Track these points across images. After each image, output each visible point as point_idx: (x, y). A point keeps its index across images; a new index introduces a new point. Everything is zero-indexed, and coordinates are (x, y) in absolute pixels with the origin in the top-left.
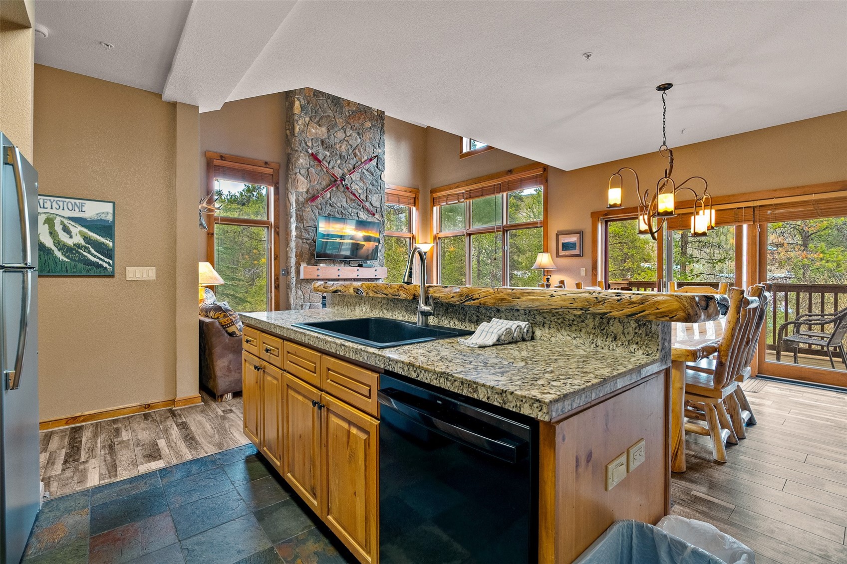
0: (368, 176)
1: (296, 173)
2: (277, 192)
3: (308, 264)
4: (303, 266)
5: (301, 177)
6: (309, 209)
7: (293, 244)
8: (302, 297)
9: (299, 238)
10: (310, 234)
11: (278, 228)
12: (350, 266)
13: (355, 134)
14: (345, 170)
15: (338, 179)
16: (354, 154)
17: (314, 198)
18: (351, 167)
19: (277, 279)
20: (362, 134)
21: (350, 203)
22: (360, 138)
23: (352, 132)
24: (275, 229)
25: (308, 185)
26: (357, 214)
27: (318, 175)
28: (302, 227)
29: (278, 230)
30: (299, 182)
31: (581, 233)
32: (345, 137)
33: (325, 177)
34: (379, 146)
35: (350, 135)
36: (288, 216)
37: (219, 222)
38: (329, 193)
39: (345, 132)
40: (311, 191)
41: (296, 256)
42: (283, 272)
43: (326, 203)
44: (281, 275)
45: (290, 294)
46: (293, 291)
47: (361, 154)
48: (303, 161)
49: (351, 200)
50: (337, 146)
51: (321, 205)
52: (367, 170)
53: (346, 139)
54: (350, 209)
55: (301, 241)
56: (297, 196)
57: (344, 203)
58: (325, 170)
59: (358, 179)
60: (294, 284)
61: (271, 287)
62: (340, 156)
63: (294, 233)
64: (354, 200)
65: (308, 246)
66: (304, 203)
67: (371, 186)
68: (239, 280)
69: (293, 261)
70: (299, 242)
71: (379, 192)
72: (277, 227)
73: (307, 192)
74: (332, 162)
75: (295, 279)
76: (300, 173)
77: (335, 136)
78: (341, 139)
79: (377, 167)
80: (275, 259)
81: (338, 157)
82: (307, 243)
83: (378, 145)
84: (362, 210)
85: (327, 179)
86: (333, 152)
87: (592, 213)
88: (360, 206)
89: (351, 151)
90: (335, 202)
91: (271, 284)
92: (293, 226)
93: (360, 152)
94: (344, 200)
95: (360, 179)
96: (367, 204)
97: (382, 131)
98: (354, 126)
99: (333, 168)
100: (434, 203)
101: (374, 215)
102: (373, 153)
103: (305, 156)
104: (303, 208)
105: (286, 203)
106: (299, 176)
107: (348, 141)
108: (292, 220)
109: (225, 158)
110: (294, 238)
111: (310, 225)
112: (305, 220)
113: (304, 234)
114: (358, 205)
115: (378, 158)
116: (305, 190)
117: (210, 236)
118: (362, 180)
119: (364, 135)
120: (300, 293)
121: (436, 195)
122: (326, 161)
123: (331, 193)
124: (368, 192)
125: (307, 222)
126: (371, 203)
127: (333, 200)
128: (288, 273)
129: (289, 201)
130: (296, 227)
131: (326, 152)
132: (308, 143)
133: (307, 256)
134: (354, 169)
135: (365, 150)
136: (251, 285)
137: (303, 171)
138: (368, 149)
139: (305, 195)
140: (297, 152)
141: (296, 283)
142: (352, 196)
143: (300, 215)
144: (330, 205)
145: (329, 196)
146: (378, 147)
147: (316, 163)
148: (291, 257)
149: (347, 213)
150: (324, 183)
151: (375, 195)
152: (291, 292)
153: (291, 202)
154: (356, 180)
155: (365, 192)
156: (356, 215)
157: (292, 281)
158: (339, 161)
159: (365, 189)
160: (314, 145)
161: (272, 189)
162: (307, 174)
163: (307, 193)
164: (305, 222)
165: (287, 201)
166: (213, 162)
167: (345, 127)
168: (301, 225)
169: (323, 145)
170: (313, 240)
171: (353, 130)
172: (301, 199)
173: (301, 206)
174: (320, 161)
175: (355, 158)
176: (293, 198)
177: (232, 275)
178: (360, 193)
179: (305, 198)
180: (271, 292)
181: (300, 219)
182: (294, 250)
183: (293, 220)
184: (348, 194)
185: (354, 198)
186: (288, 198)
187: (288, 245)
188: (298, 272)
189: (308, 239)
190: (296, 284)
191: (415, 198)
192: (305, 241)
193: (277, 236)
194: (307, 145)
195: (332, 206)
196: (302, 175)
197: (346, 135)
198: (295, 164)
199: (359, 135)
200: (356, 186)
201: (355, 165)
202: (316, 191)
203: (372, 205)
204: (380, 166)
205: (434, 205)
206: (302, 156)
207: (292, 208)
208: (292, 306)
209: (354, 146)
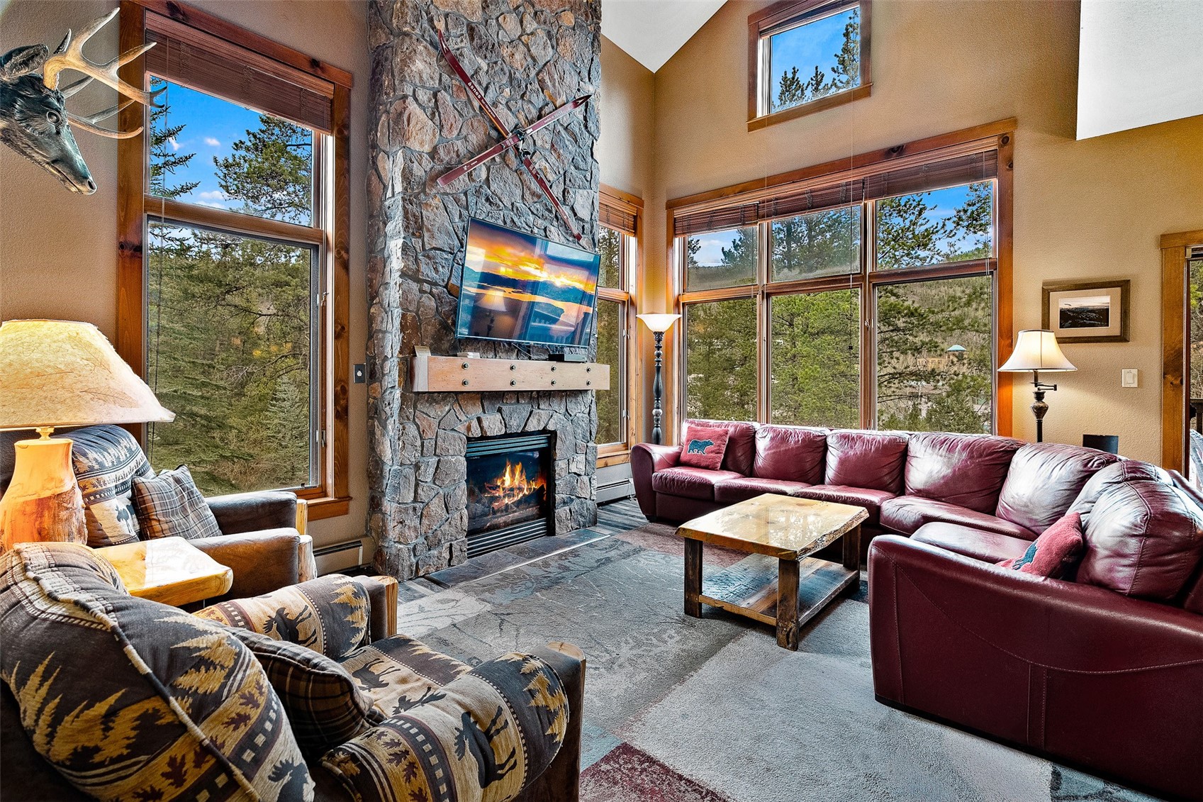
0: (567, 143)
1: (405, 97)
2: (343, 152)
3: (436, 351)
4: (423, 357)
5: (418, 111)
6: (436, 202)
7: (393, 295)
8: (418, 443)
9: (411, 277)
10: (441, 269)
11: (347, 251)
12: (530, 358)
13: (541, 34)
14: (522, 117)
15: (507, 134)
16: (539, 81)
17: (449, 172)
18: (534, 113)
19: (342, 393)
20: (557, 39)
21: (530, 201)
22: (553, 47)
23: (535, 25)
24: (338, 253)
25: (434, 135)
26: (545, 230)
27: (461, 115)
28: (418, 246)
29: (345, 256)
30: (413, 122)
31: (1124, 286)
32: (521, 35)
33: (476, 124)
34: (590, 79)
35: (532, 34)
36: (375, 218)
37: (163, 216)
38: (484, 169)
39: (521, 22)
40: (441, 152)
41: (403, 328)
42: (359, 374)
43: (478, 192)
44: (352, 380)
45: (378, 432)
46: (392, 425)
47: (554, 86)
48: (423, 66)
49: (533, 194)
50: (506, 52)
51: (466, 194)
52: (566, 129)
53: (523, 38)
54: (531, 218)
55: (415, 286)
56: (409, 160)
57: (518, 199)
58: (476, 104)
59: (548, 146)
60: (396, 405)
61: (324, 415)
62: (511, 78)
63: (396, 263)
64: (539, 196)
65: (433, 304)
66: (424, 184)
67: (572, 167)
68: (218, 387)
69: (392, 342)
70: (410, 290)
71: (587, 184)
72: (343, 247)
73: (433, 154)
74: (492, 88)
75: (397, 393)
76: (416, 100)
77: (499, 25)
78: (513, 37)
79: (586, 127)
80: (337, 336)
81: (505, 80)
82: (431, 293)
83: (587, 75)
84: (555, 223)
85: (481, 130)
86: (496, 63)
87: (1163, 236)
88: (550, 211)
89: (533, 73)
90: (499, 192)
91: (324, 406)
92: (394, 246)
93: (552, 79)
94: (518, 192)
95: (553, 146)
96: (566, 211)
97: (596, 44)
98: (542, 11)
99: (495, 104)
100: (675, 230)
101: (579, 237)
102: (579, 90)
103: (429, 53)
104: (422, 196)
105: (369, 185)
106: (412, 106)
107: (527, 46)
108: (390, 227)
109: (184, 14)
110: (394, 278)
111: (439, 244)
112: (428, 230)
113: (423, 267)
114: (547, 210)
115: (587, 106)
116: (427, 148)
117: (127, 252)
118: (555, 151)
119: (562, 42)
120: (412, 430)
121: (679, 213)
122: (480, 84)
123: (488, 169)
124: (568, 182)
125: (432, 237)
126: (572, 209)
127: (494, 186)
128: (373, 374)
129: (380, 177)
130: (405, 248)
131: (480, 60)
132: (436, 23)
133: (430, 330)
134: (540, 117)
135: (562, 79)
136: (237, 394)
137: (423, 96)
138: (568, 79)
139: (427, 164)
140: (407, 39)
141: (402, 404)
142: (535, 186)
143: (414, 216)
144: (487, 200)
145: (484, 176)
146: (587, 80)
147: (457, 81)
148: (385, 332)
149: (524, 225)
150: (475, 139)
151: (581, 191)
152: (385, 427)
153: (386, 179)
154: (543, 147)
155: (561, 179)
156: (542, 232)
157: (388, 397)
158: (508, 90)
159: (562, 172)
160: (453, 31)
161: (330, 141)
162: (432, 104)
163: (433, 158)
164: (426, 235)
165: (374, 179)
166: (142, 17)
167: (521, 9)
168: (417, 243)
169: (472, 39)
170: (446, 287)
171: (538, 23)
172: (418, 171)
173: (415, 190)
174: (465, 78)
175: (541, 93)
176: (393, 168)
177: (203, 379)
178: (551, 179)
179: (428, 169)
180: (324, 428)
181: (415, 226)
182: (397, 312)
183: (395, 225)
184: (527, 177)
185: (539, 190)
186: (377, 170)
187: (373, 298)
188: (408, 373)
189: (435, 284)
190: (401, 409)
191: (635, 217)
192: (426, 287)
193: (343, 272)
194: (434, 28)
195: (491, 203)
196: (420, 105)
197: (523, 30)
198: (402, 71)
199: (550, 40)
200: (544, 163)
201: (541, 109)
202: (454, 155)
203: (575, 215)
204: (590, 124)
205: (675, 235)
206: (421, 54)
207: (389, 194)
208: (387, 468)
209: (541, 63)
